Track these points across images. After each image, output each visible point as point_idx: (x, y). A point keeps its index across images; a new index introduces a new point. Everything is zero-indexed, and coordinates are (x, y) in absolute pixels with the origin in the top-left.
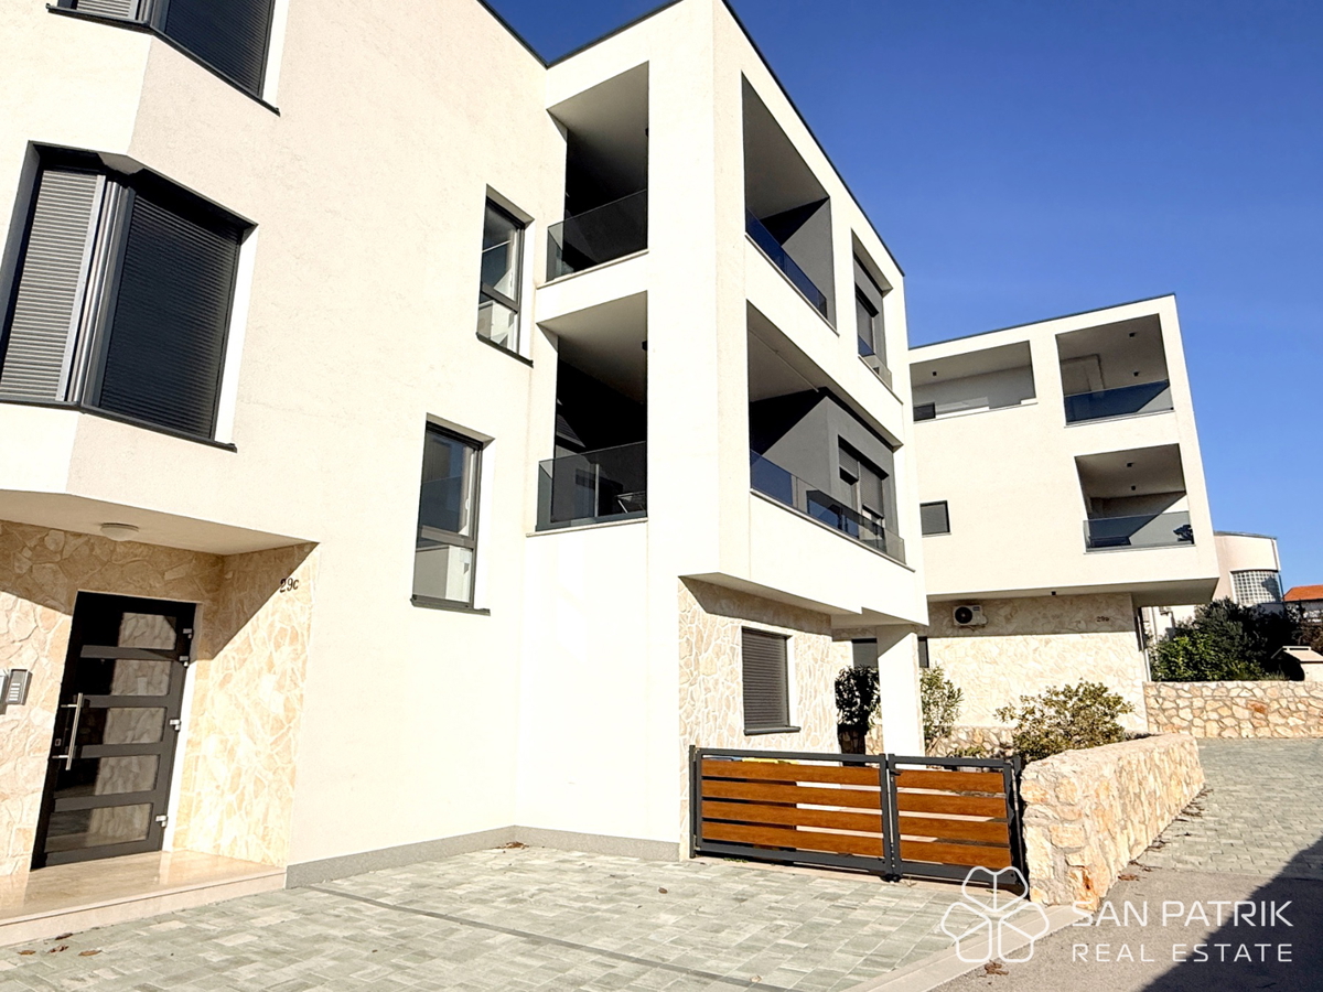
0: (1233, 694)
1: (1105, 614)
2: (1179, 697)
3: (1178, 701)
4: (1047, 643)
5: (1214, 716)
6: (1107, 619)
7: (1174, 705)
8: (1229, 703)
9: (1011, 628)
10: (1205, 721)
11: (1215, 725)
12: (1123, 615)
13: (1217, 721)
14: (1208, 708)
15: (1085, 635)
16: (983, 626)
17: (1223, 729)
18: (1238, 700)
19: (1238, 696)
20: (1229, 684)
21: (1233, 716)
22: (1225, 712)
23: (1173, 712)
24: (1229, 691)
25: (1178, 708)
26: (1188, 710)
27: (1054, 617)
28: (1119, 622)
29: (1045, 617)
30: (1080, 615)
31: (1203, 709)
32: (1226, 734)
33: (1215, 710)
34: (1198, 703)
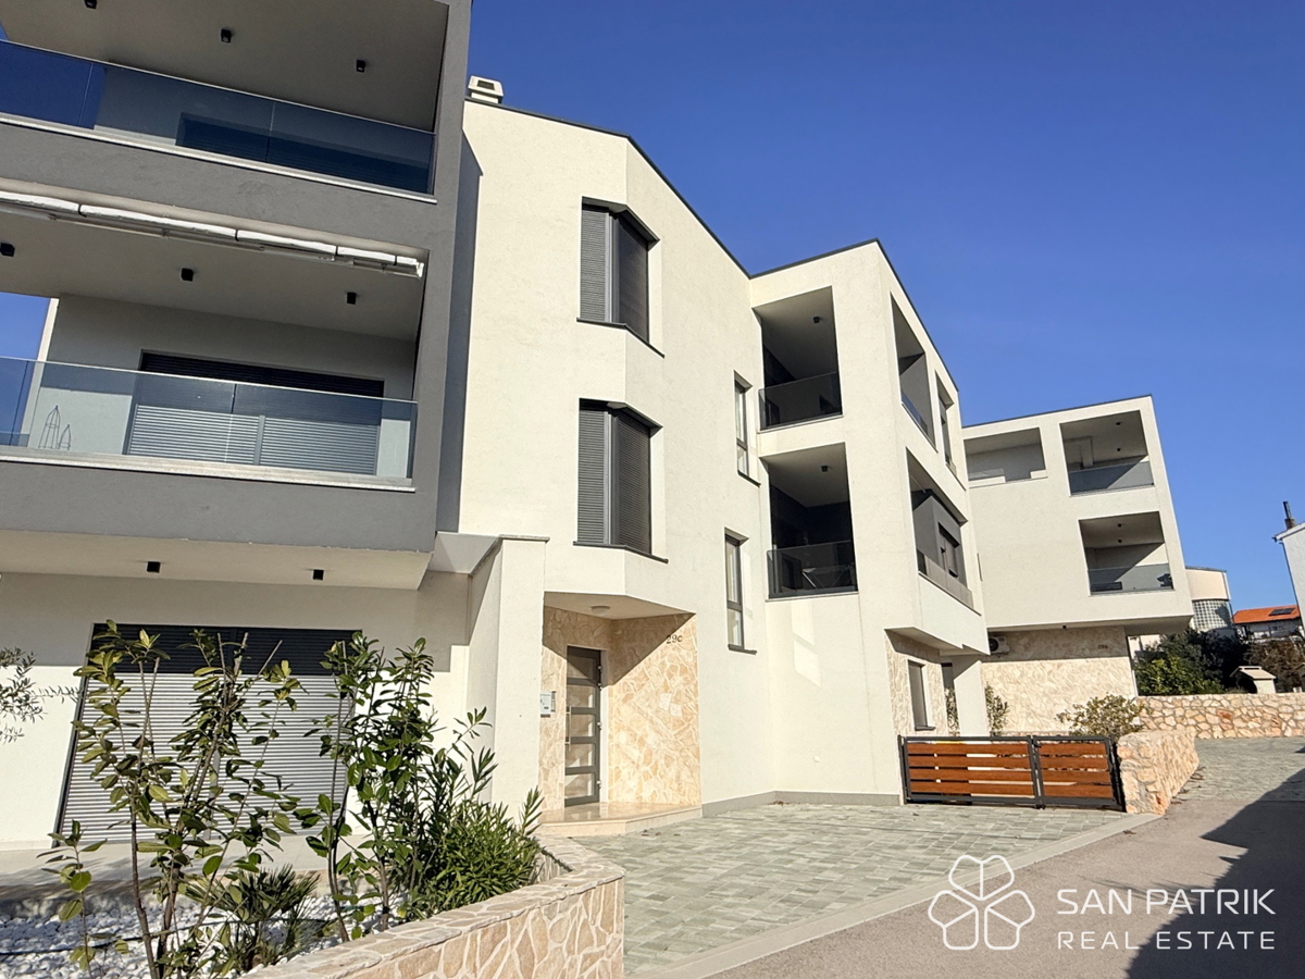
0: (1206, 704)
1: (1104, 643)
2: (1165, 708)
3: (1164, 711)
4: (1059, 667)
5: (1192, 722)
6: (1106, 647)
7: (1160, 714)
8: (1203, 711)
9: (1029, 655)
10: (1186, 726)
11: (1193, 729)
12: (1118, 643)
13: (1195, 726)
14: (1187, 716)
15: (1089, 660)
16: (1007, 654)
17: (1199, 732)
18: (1210, 709)
19: (1210, 706)
20: (1202, 697)
21: (1207, 722)
22: (1200, 719)
23: (1161, 720)
24: (1202, 702)
25: (1164, 716)
26: (1172, 718)
27: (1064, 646)
28: (1116, 649)
29: (1057, 646)
30: (1085, 644)
31: (1183, 717)
32: (1202, 736)
33: (1193, 717)
34: (1179, 712)
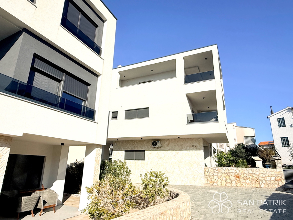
0: (230, 171)
1: (195, 144)
2: (214, 172)
4: (178, 153)
6: (195, 146)
7: (213, 175)
8: (229, 174)
9: (168, 148)
10: (222, 180)
12: (200, 145)
13: (226, 180)
14: (223, 176)
15: (188, 151)
16: (160, 147)
17: (227, 183)
19: (232, 172)
20: (229, 168)
21: (230, 179)
22: (228, 177)
23: (212, 177)
26: (217, 176)
27: (180, 145)
28: (199, 147)
29: (178, 145)
30: (188, 145)
31: (221, 176)
32: (227, 185)
33: (225, 177)
34: (220, 174)
